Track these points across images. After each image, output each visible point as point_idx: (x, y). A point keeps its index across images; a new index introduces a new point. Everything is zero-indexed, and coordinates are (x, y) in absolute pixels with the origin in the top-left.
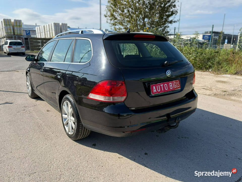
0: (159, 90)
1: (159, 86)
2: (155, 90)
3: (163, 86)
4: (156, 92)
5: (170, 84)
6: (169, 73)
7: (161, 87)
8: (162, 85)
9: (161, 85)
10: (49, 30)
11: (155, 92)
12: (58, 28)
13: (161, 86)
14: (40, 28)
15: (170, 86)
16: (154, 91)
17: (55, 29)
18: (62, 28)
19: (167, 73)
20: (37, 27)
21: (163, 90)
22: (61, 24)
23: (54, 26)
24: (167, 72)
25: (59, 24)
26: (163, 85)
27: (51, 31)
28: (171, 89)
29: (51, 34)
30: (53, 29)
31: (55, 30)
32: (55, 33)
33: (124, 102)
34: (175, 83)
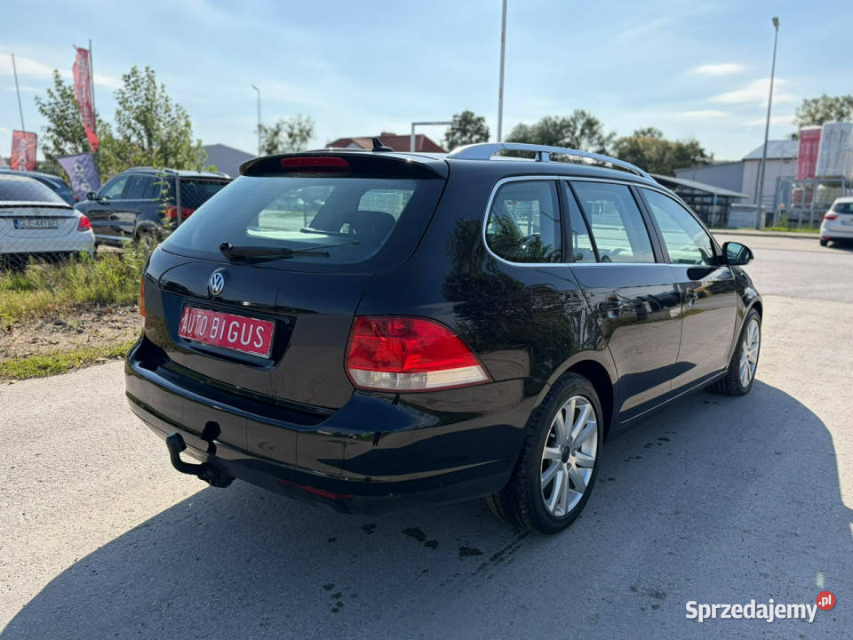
1: (194, 316)
5: (215, 319)
6: (216, 281)
9: (197, 316)
15: (213, 327)
19: (211, 279)
24: (213, 279)
28: (211, 336)
34: (234, 326)
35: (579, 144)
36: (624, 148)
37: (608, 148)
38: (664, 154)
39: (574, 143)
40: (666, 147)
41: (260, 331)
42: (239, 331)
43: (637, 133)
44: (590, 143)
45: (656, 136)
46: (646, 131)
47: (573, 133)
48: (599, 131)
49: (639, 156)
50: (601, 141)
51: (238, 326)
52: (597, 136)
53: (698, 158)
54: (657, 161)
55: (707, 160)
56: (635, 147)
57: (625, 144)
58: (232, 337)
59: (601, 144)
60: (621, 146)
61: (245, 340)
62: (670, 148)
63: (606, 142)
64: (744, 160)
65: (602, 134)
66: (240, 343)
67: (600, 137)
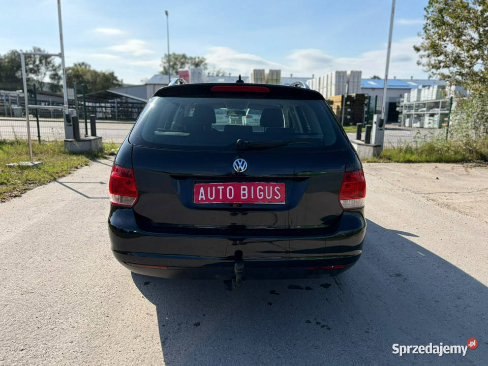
0: (211, 196)
1: (214, 188)
2: (202, 195)
3: (224, 191)
4: (204, 199)
5: (242, 187)
6: (240, 164)
7: (217, 191)
8: (221, 188)
9: (218, 187)
10: (327, 84)
11: (202, 199)
12: (342, 81)
13: (219, 189)
14: (312, 82)
15: (242, 192)
16: (200, 197)
17: (336, 82)
18: (351, 80)
19: (235, 163)
20: (309, 80)
21: (221, 198)
22: (349, 73)
23: (336, 76)
24: (237, 163)
25: (346, 72)
26: (223, 187)
27: (329, 87)
28: (242, 198)
29: (329, 93)
30: (334, 82)
31: (336, 85)
32: (336, 90)
33: (133, 207)
34: (260, 189)
35: (39, 70)
36: (71, 74)
37: (60, 73)
38: (96, 78)
39: (36, 68)
40: (95, 74)
41: (277, 189)
42: (264, 191)
43: (75, 65)
44: (47, 69)
45: (88, 67)
46: (81, 64)
47: (34, 62)
48: (52, 62)
49: (81, 79)
50: (54, 68)
51: (262, 188)
52: (51, 65)
53: (115, 82)
54: (92, 82)
55: (120, 83)
56: (77, 73)
57: (70, 71)
58: (260, 195)
59: (55, 70)
60: (68, 72)
61: (269, 196)
62: (99, 75)
63: (58, 69)
64: (146, 84)
65: (54, 64)
66: (266, 198)
67: (53, 66)
